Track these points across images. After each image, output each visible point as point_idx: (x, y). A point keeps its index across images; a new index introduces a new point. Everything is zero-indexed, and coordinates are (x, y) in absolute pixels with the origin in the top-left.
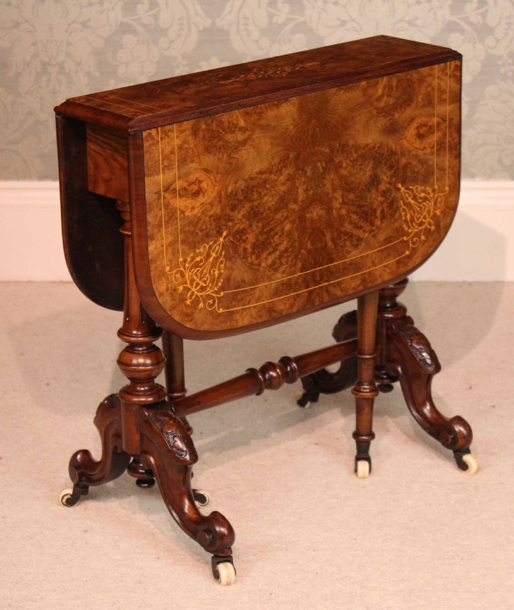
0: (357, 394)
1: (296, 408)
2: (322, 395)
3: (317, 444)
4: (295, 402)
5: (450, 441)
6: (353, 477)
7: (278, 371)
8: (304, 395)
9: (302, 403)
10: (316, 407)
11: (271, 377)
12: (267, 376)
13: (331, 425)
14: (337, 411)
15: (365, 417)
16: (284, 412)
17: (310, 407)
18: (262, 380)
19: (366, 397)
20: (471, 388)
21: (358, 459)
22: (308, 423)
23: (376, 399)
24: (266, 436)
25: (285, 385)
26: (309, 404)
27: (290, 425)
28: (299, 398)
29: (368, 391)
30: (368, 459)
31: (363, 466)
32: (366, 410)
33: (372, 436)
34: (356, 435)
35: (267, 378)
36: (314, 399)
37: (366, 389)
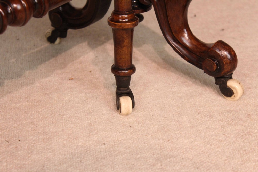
0: (115, 25)
1: (47, 45)
2: (69, 31)
3: (71, 79)
4: (45, 39)
5: (215, 68)
6: (116, 114)
7: (23, 2)
8: (53, 32)
9: (51, 39)
10: (65, 42)
11: (15, 10)
12: (9, 9)
13: (81, 58)
14: (85, 44)
15: (125, 50)
16: (36, 50)
17: (60, 43)
18: (3, 14)
19: (126, 27)
20: (195, 16)
21: (119, 94)
22: (60, 58)
23: (136, 28)
24: (19, 75)
25: (33, 19)
26: (58, 40)
27: (42, 61)
28: (49, 35)
29: (127, 20)
30: (130, 94)
31: (125, 101)
32: (126, 42)
33: (132, 69)
34: (115, 69)
35: (9, 12)
36: (63, 35)
37: (126, 18)
